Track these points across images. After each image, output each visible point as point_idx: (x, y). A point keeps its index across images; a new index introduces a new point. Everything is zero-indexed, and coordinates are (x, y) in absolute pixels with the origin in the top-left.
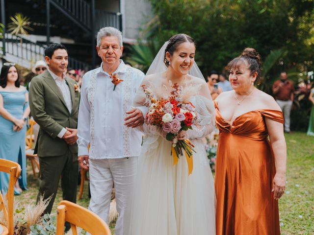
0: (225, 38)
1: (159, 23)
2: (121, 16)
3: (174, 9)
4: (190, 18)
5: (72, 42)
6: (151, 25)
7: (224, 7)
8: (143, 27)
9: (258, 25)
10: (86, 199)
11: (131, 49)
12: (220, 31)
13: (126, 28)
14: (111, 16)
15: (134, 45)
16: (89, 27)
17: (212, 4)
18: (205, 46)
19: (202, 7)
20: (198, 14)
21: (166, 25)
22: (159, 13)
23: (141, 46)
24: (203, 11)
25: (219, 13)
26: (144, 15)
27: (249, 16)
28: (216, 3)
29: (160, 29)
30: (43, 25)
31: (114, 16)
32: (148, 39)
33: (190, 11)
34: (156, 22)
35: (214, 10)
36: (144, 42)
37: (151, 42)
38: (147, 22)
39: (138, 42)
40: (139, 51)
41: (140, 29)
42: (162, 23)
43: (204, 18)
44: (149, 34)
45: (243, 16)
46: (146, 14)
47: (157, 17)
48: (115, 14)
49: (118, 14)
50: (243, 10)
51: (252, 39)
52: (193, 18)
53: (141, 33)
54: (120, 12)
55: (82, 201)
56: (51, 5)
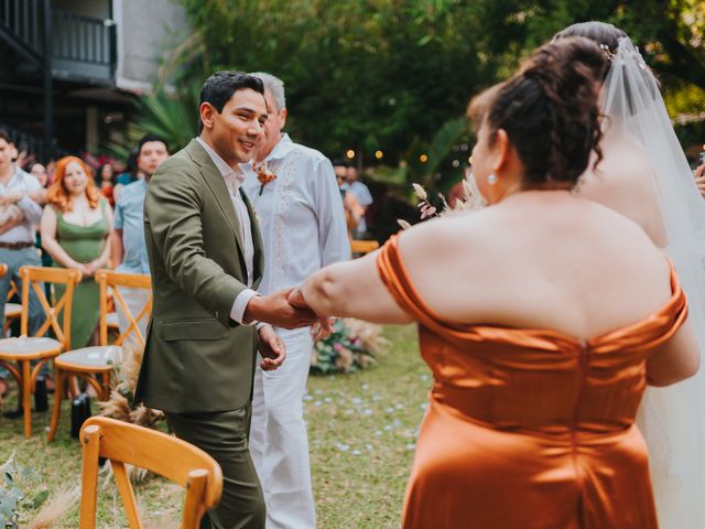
0: (350, 90)
1: (202, 48)
2: (113, 29)
3: (237, 23)
4: (273, 44)
6: (185, 53)
7: (346, 22)
8: (166, 56)
9: (418, 65)
10: (65, 440)
11: (138, 105)
12: (338, 74)
13: (127, 56)
14: (90, 26)
15: (144, 95)
16: (36, 48)
17: (320, 15)
18: (307, 105)
19: (300, 21)
20: (290, 36)
21: (218, 55)
22: (204, 28)
23: (162, 98)
24: (302, 30)
25: (334, 36)
26: (167, 29)
27: (397, 47)
28: (330, 14)
29: (206, 64)
31: (98, 28)
32: (179, 83)
33: (273, 28)
34: (196, 46)
35: (325, 29)
36: (170, 90)
37: (185, 91)
38: (175, 46)
39: (154, 89)
40: (158, 110)
41: (159, 61)
42: (209, 49)
43: (304, 45)
44: (180, 73)
45: (384, 45)
46: (171, 26)
47: (198, 35)
48: (101, 23)
49: (108, 23)
50: (387, 32)
51: (406, 94)
52: (279, 44)
53: (161, 70)
54: (111, 18)
55: (56, 446)
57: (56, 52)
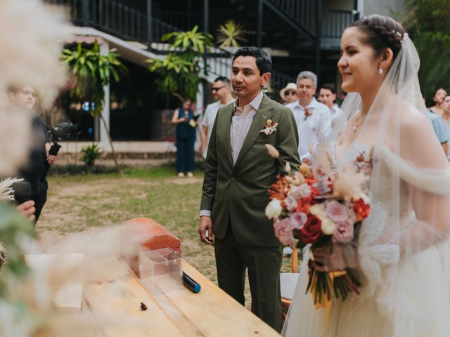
1: (415, 21)
2: (357, 16)
5: (285, 54)
14: (344, 16)
21: (426, 24)
22: (416, 8)
26: (391, 11)
29: (418, 31)
30: (254, 33)
31: (348, 16)
34: (411, 20)
42: (419, 20)
46: (395, 10)
47: (412, 13)
48: (350, 13)
49: (354, 12)
54: (356, 8)
56: (265, 6)
57: (323, 33)
